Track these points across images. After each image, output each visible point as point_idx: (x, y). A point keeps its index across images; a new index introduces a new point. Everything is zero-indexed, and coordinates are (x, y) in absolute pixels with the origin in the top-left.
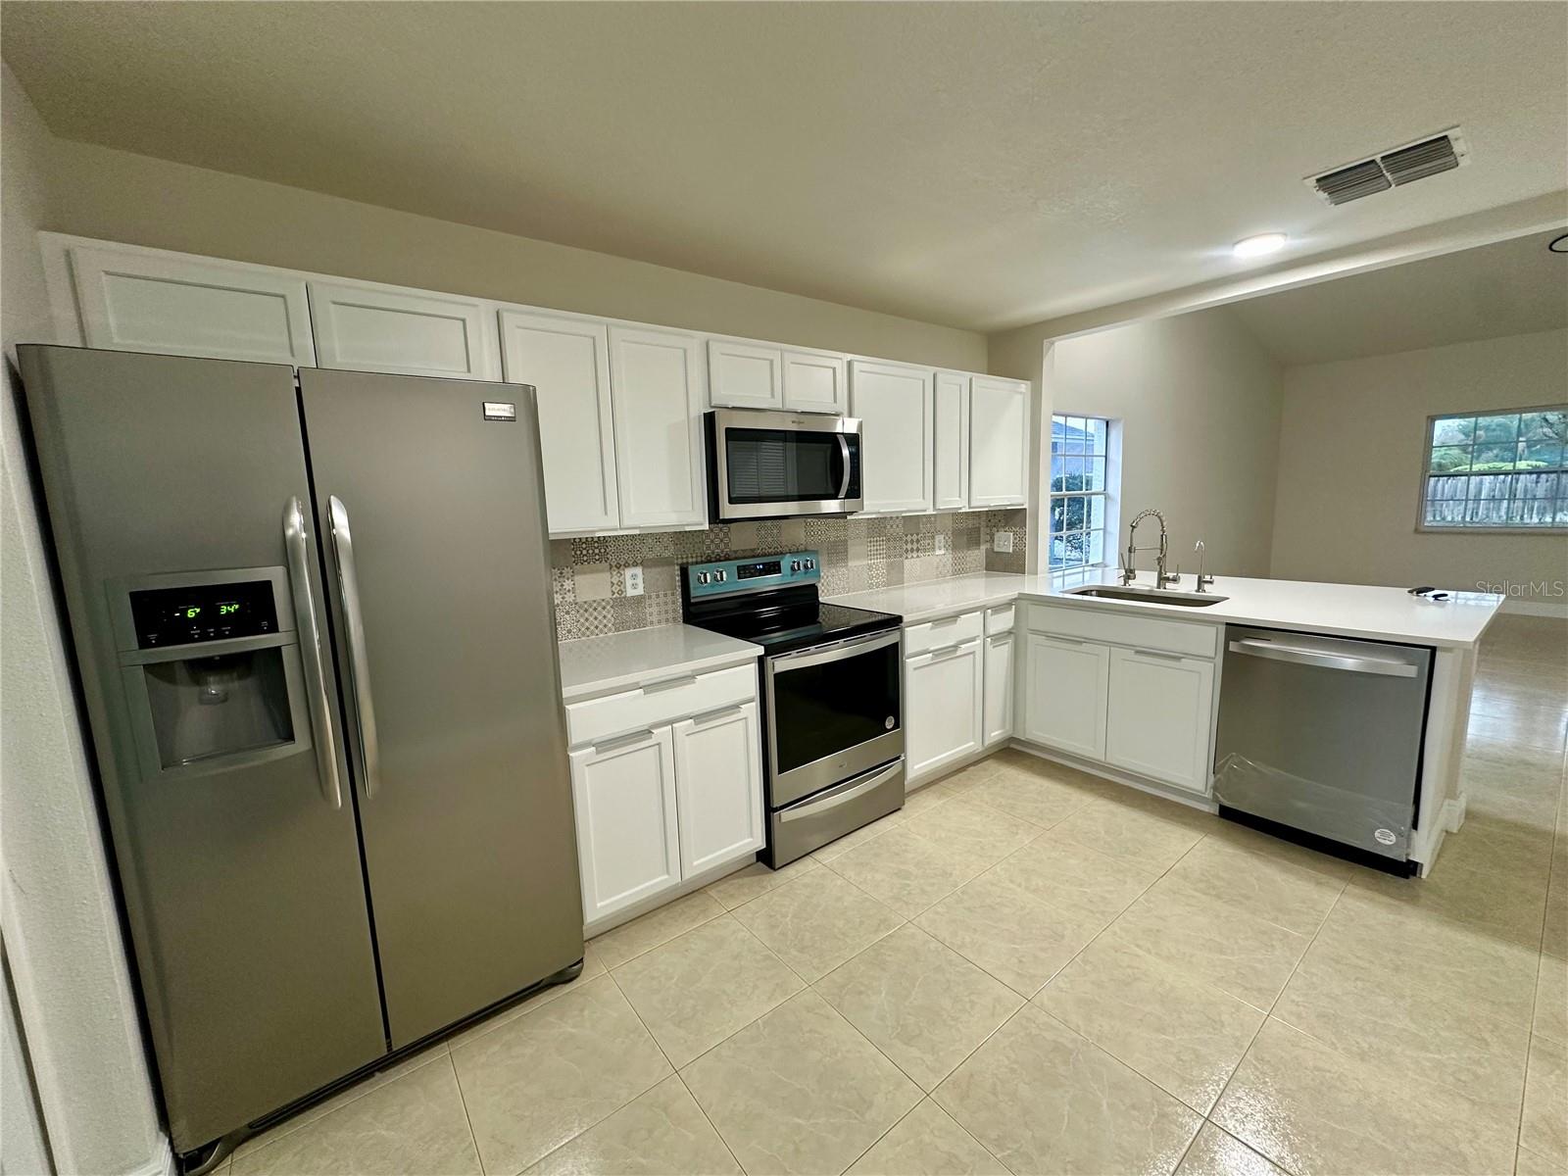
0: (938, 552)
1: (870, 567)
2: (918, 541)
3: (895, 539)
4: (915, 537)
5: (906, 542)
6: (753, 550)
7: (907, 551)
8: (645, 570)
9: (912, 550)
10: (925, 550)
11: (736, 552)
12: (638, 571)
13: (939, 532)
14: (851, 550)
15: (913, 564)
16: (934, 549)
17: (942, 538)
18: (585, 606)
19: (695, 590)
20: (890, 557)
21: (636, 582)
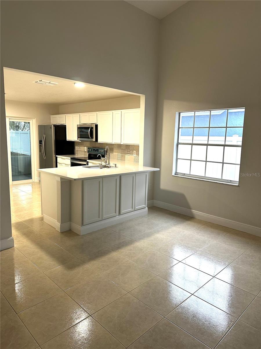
0: (134, 155)
1: (118, 155)
2: (129, 151)
4: (128, 150)
5: (126, 151)
7: (126, 153)
9: (127, 153)
10: (131, 154)
11: (96, 147)
12: (86, 147)
13: (135, 150)
14: (114, 150)
15: (127, 157)
17: (135, 152)
18: (82, 151)
19: (88, 151)
20: (122, 154)
21: (86, 149)
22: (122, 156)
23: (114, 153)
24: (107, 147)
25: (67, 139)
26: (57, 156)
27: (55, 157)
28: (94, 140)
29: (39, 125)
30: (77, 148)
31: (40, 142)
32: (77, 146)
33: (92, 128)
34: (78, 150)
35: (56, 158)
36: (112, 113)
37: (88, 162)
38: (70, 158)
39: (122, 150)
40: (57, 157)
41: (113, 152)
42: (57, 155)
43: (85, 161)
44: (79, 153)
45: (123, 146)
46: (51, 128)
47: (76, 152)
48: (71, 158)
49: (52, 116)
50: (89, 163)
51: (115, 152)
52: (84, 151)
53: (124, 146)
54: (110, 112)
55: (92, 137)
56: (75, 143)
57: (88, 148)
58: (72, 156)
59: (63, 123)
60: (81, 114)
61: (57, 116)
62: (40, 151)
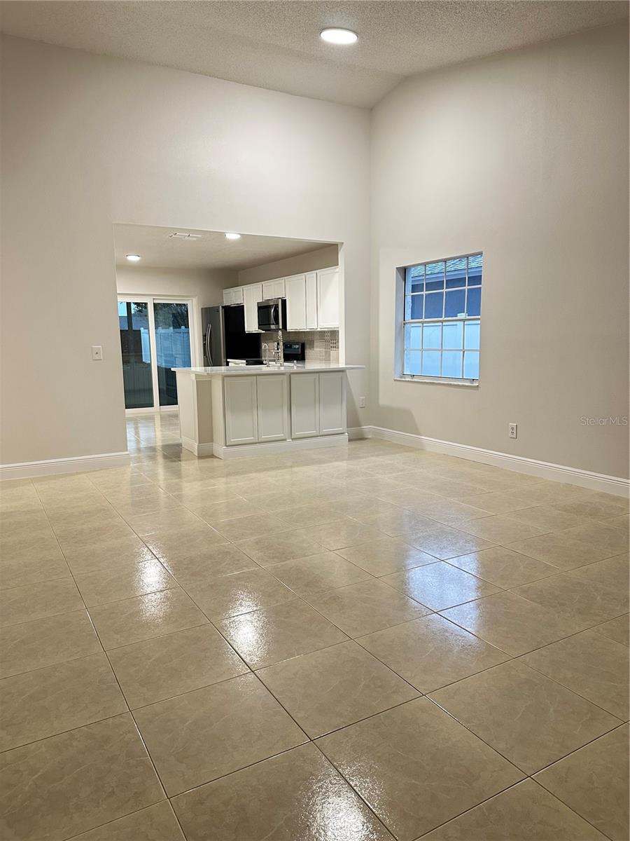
1: (321, 352)
5: (331, 343)
6: (290, 339)
7: (331, 347)
9: (333, 347)
14: (315, 344)
22: (326, 352)
23: (315, 349)
24: (303, 339)
25: (246, 330)
26: (228, 360)
28: (280, 326)
29: (202, 309)
31: (205, 336)
32: (262, 342)
33: (277, 306)
36: (304, 277)
39: (325, 342)
40: (229, 362)
41: (313, 347)
46: (218, 311)
49: (225, 291)
51: (317, 347)
54: (302, 276)
55: (277, 321)
56: (262, 338)
59: (239, 301)
60: (265, 283)
61: (231, 290)
62: (205, 354)
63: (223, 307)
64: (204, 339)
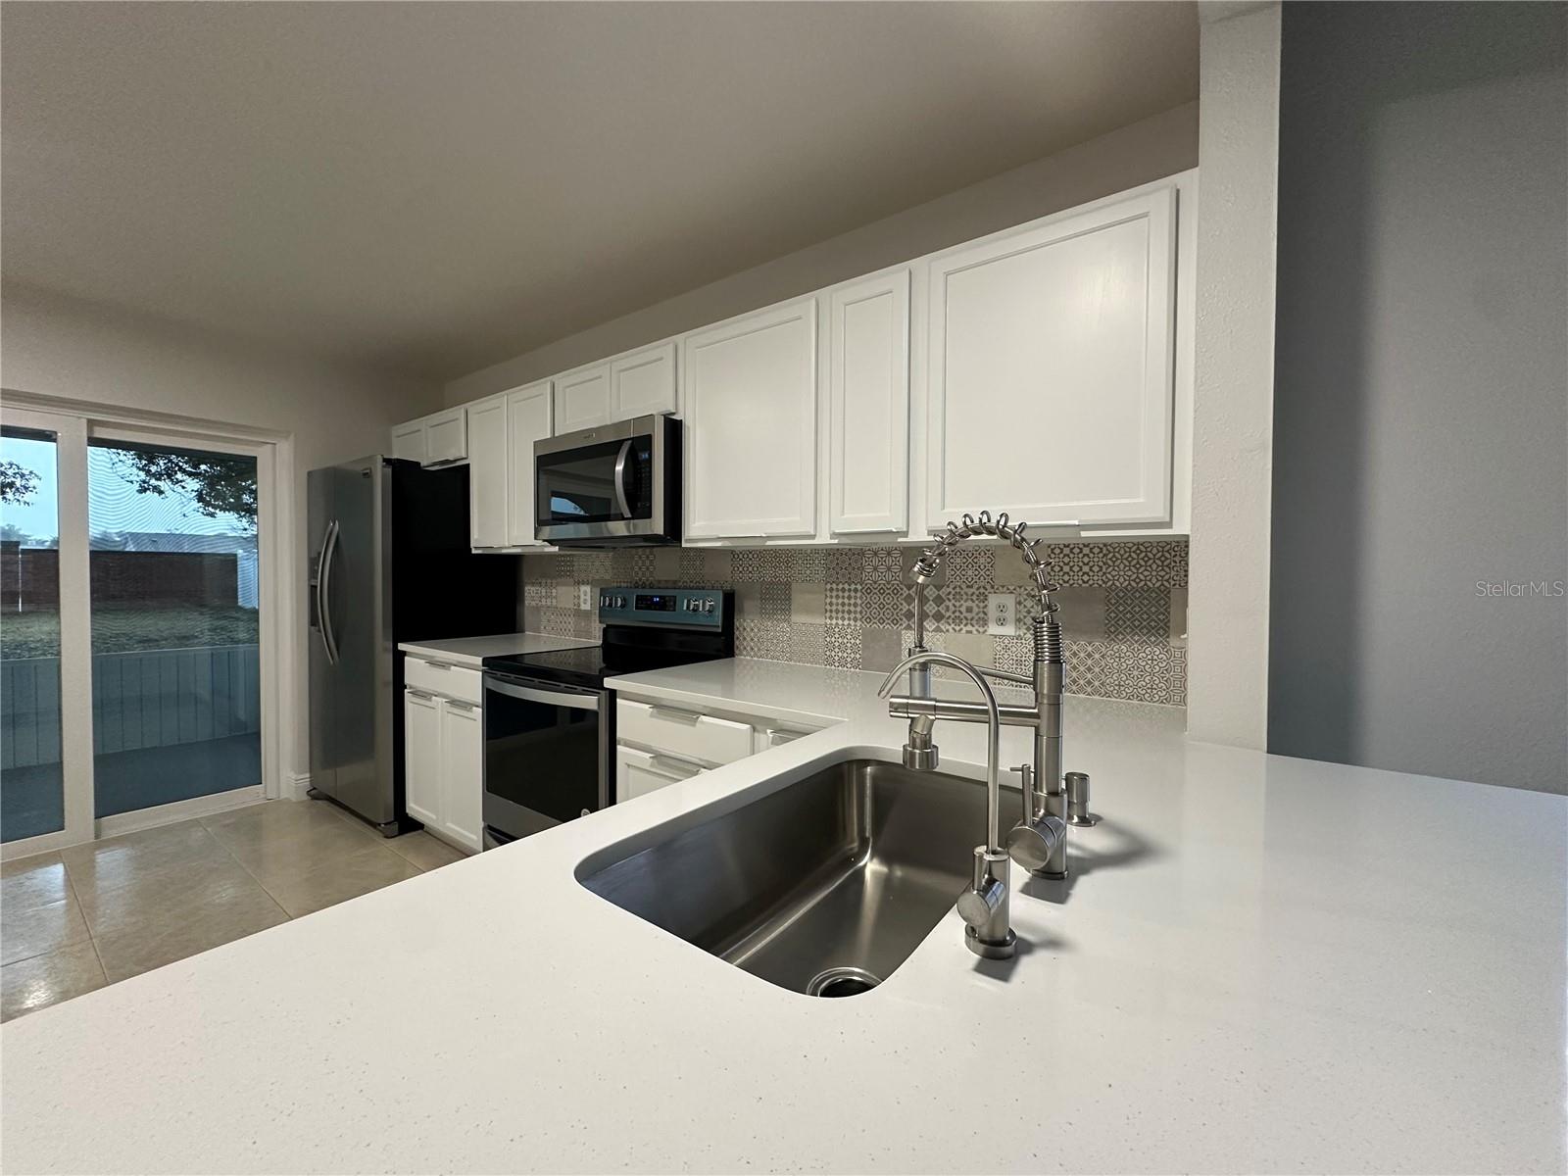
0: (993, 629)
1: (829, 630)
2: (939, 601)
3: (882, 591)
5: (911, 601)
6: (675, 582)
7: (909, 615)
8: (594, 589)
9: (924, 617)
10: (957, 620)
11: (659, 582)
12: (587, 588)
13: (1004, 589)
14: (798, 598)
16: (984, 622)
17: (1009, 601)
18: (561, 612)
19: (603, 613)
20: (869, 620)
21: (586, 597)
22: (870, 636)
23: (797, 618)
25: (473, 544)
26: (402, 646)
27: (385, 650)
28: (657, 525)
29: (309, 473)
30: (533, 595)
31: (313, 562)
32: (533, 584)
33: (645, 442)
34: (537, 609)
35: (399, 658)
37: (613, 695)
38: (479, 661)
39: (869, 591)
40: (404, 653)
41: (785, 610)
42: (405, 640)
43: (590, 682)
44: (544, 622)
45: (875, 561)
46: (370, 472)
47: (528, 618)
48: (486, 662)
49: (399, 429)
50: (619, 701)
51: (808, 610)
52: (579, 613)
53: (889, 561)
54: (796, 308)
55: (639, 505)
56: (526, 569)
57: (603, 593)
58: (500, 646)
59: (452, 453)
60: (562, 379)
61: (422, 423)
62: (313, 621)
63: (387, 461)
64: (313, 574)
